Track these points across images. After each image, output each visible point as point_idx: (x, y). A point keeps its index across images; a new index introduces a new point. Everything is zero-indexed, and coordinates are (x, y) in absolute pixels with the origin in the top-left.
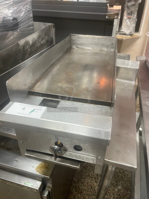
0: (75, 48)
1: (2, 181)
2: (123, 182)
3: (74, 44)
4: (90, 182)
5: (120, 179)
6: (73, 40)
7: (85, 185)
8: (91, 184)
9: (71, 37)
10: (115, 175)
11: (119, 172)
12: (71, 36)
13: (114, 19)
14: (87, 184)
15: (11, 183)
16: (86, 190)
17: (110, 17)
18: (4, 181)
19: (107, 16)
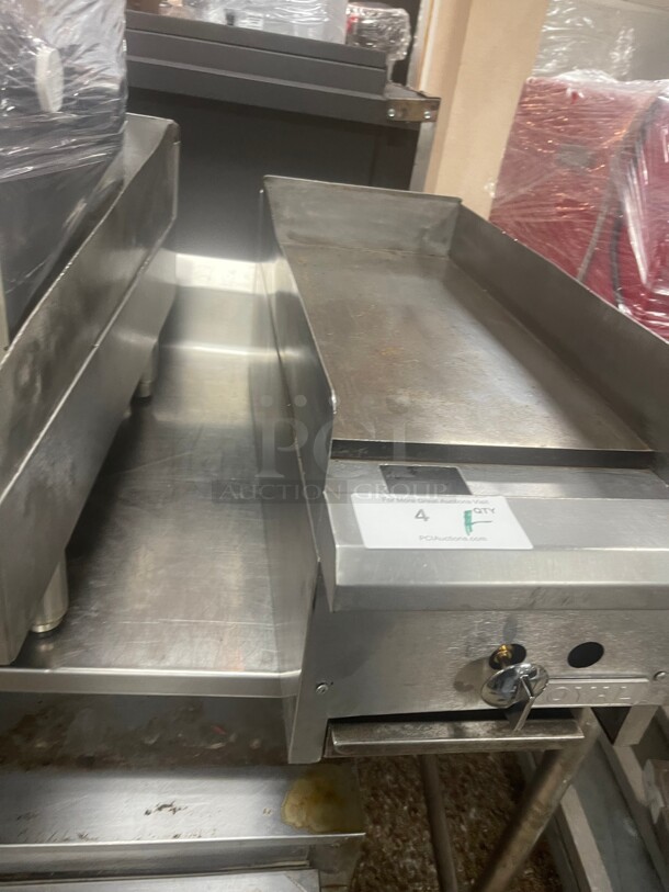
5: (464, 780)
6: (275, 205)
13: (418, 124)
17: (405, 115)
19: (394, 108)
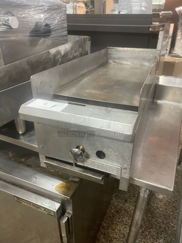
0: (112, 62)
1: (17, 199)
2: (167, 235)
3: (111, 58)
4: (123, 230)
6: (110, 54)
7: (116, 233)
8: (124, 232)
9: (108, 51)
10: (157, 226)
11: (162, 222)
12: (107, 49)
13: (159, 32)
14: (118, 232)
15: (27, 203)
16: (116, 238)
17: (154, 30)
18: (20, 199)
19: (152, 28)
